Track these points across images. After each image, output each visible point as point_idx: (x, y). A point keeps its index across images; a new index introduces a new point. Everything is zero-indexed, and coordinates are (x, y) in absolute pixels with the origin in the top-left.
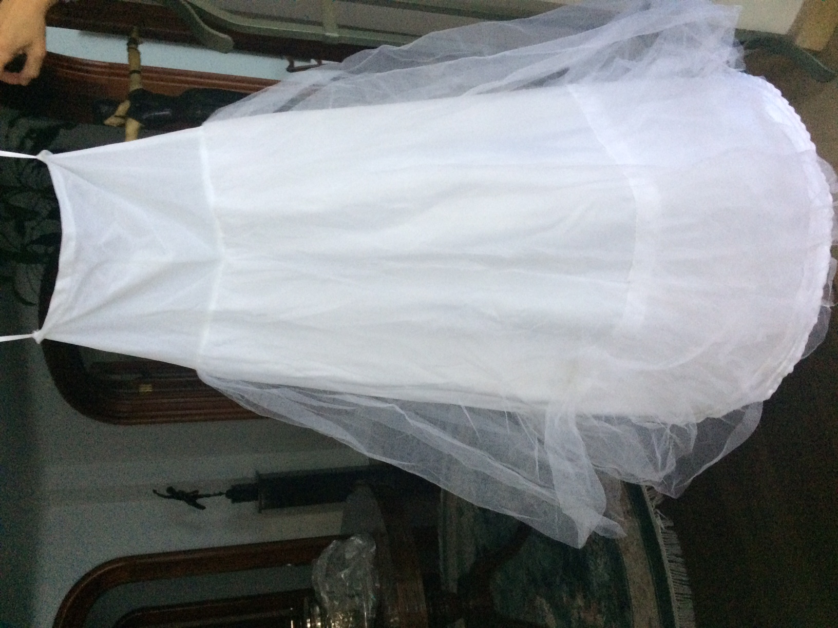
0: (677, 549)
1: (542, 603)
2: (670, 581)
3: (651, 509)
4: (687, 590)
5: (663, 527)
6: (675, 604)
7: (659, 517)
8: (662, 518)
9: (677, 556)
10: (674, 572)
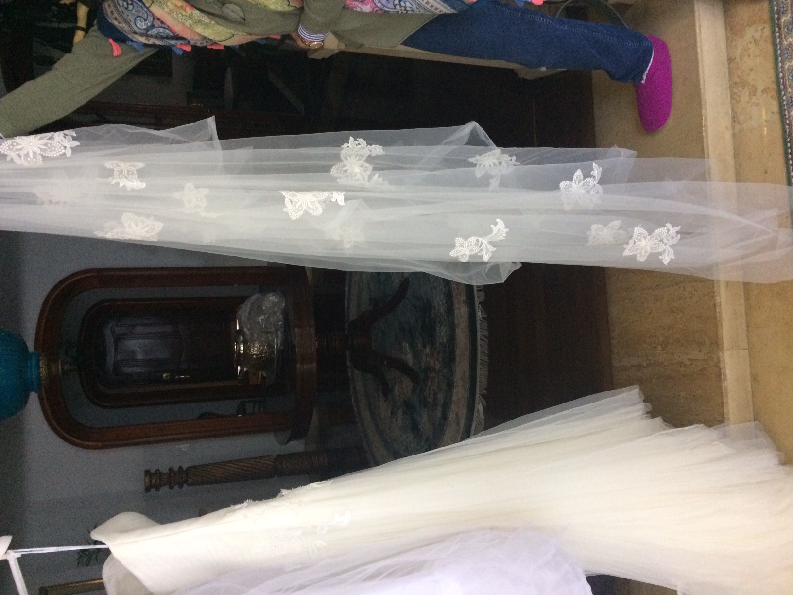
0: (486, 333)
1: (406, 345)
2: (479, 352)
3: (477, 304)
4: (486, 358)
5: (481, 317)
6: (479, 367)
7: (480, 310)
8: (481, 311)
9: (486, 337)
10: (482, 346)
